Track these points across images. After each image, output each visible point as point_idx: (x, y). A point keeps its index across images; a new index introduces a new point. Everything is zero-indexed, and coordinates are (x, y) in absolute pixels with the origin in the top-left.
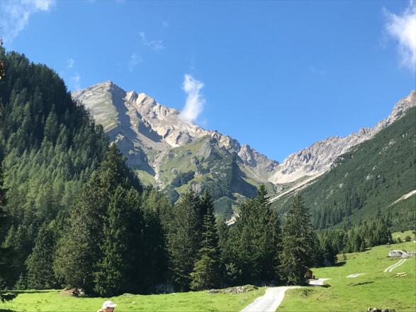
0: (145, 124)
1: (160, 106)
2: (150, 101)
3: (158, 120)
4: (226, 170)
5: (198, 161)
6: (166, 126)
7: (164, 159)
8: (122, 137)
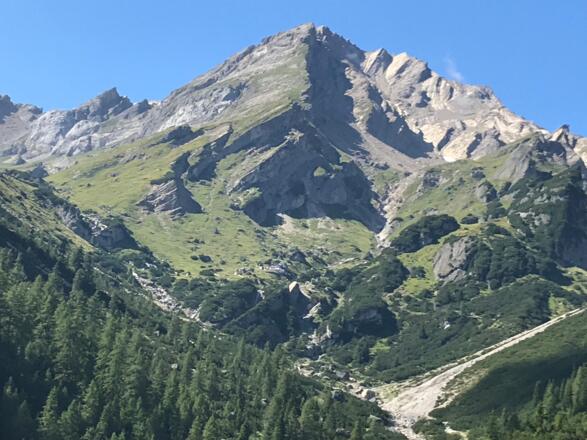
0: (389, 115)
1: (440, 80)
2: (417, 68)
3: (431, 111)
4: (550, 205)
5: (494, 192)
6: (446, 122)
7: (410, 190)
8: (298, 135)
